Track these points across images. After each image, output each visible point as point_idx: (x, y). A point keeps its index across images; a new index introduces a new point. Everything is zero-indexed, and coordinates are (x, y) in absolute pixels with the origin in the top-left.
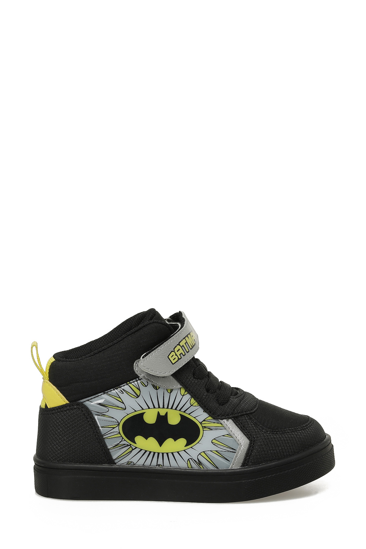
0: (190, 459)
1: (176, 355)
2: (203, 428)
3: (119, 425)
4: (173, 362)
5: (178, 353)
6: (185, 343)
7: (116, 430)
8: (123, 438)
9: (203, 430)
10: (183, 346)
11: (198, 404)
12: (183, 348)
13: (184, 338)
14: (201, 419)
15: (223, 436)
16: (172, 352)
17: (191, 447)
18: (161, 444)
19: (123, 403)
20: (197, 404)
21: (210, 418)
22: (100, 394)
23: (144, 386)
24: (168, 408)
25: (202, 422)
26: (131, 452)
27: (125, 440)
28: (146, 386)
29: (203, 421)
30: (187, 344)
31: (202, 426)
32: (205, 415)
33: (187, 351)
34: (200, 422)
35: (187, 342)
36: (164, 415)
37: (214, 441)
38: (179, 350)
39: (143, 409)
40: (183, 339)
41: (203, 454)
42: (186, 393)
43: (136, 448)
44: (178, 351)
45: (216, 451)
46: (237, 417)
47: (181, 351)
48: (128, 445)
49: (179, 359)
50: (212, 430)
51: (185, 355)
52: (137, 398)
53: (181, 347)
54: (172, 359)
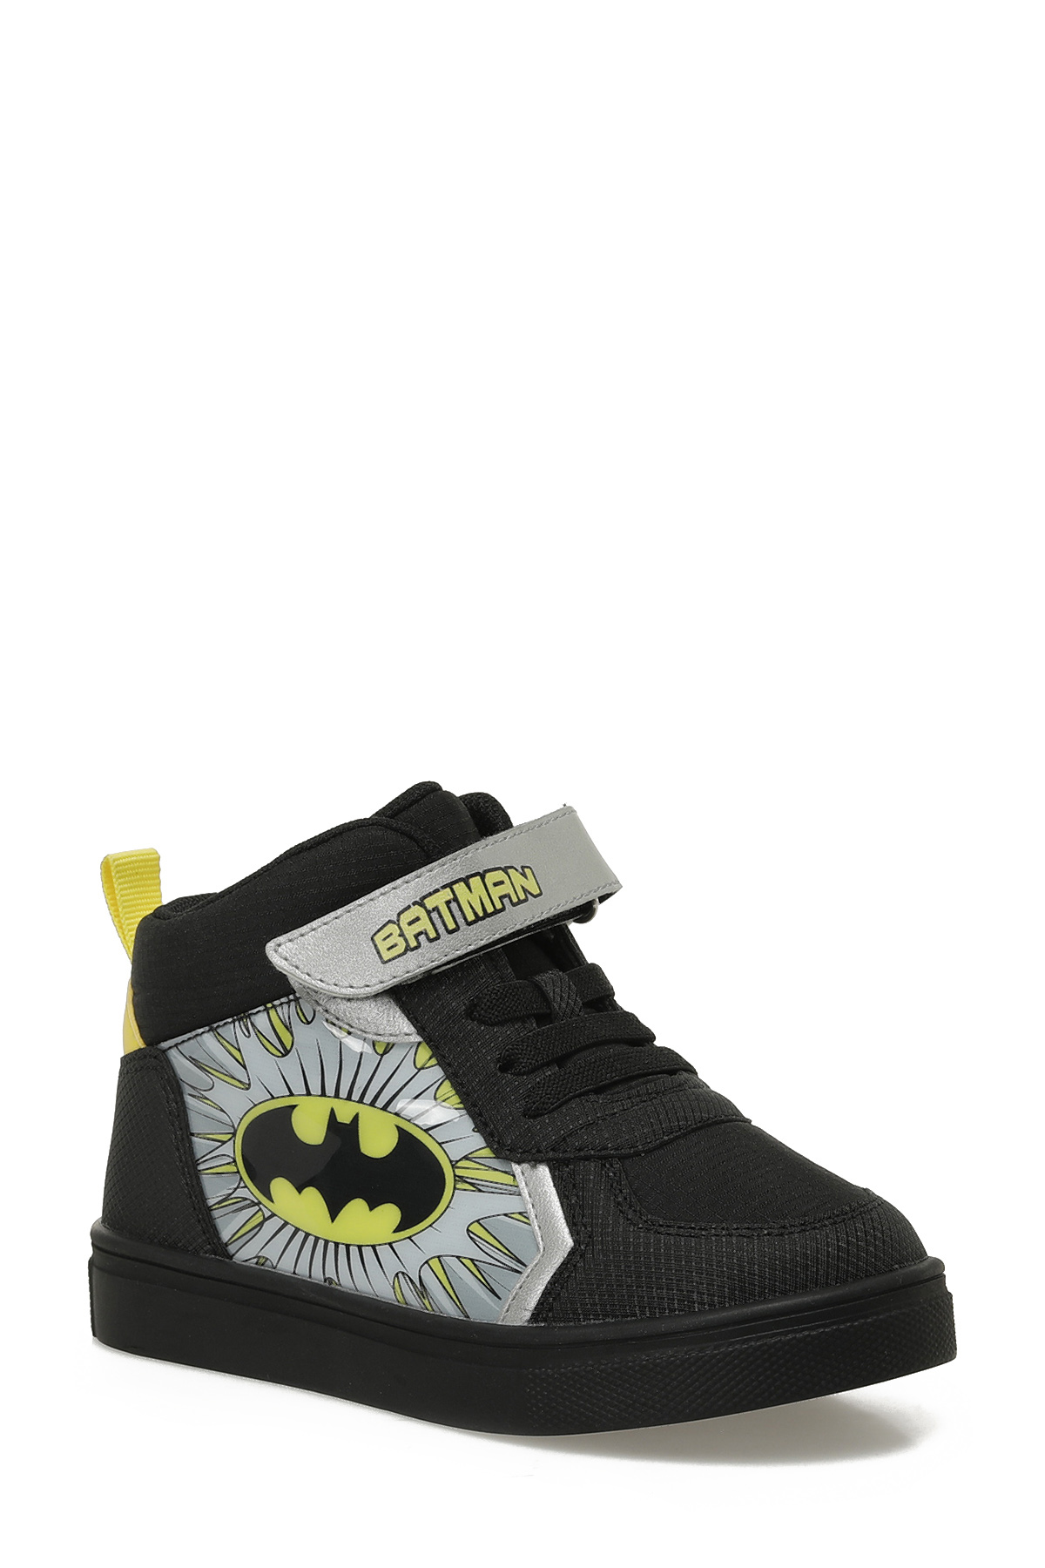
0: (400, 1275)
1: (402, 935)
2: (455, 1180)
3: (234, 1134)
4: (386, 955)
5: (410, 932)
6: (448, 903)
7: (227, 1149)
8: (241, 1178)
9: (455, 1188)
10: (436, 909)
11: (461, 1103)
12: (435, 915)
13: (450, 885)
14: (456, 1151)
15: (506, 1215)
16: (390, 925)
17: (410, 1238)
18: (334, 1211)
19: (245, 1067)
20: (459, 1101)
21: (487, 1152)
22: (201, 1030)
23: (304, 1021)
24: (361, 1101)
25: (457, 1162)
26: (261, 1224)
27: (246, 1187)
28: (309, 1023)
29: (460, 1160)
30: (454, 905)
31: (455, 1176)
32: (476, 1142)
33: (451, 926)
34: (451, 1162)
35: (456, 899)
36: (348, 1123)
37: (476, 1228)
38: (418, 919)
39: (292, 1094)
40: (444, 887)
41: (435, 1263)
42: (434, 1061)
43: (273, 1215)
44: (410, 924)
45: (472, 1260)
46: (566, 1162)
47: (424, 924)
48: (254, 1204)
49: (408, 949)
50: (480, 1191)
51: (438, 937)
52: (283, 1056)
53: (429, 913)
54: (383, 947)
